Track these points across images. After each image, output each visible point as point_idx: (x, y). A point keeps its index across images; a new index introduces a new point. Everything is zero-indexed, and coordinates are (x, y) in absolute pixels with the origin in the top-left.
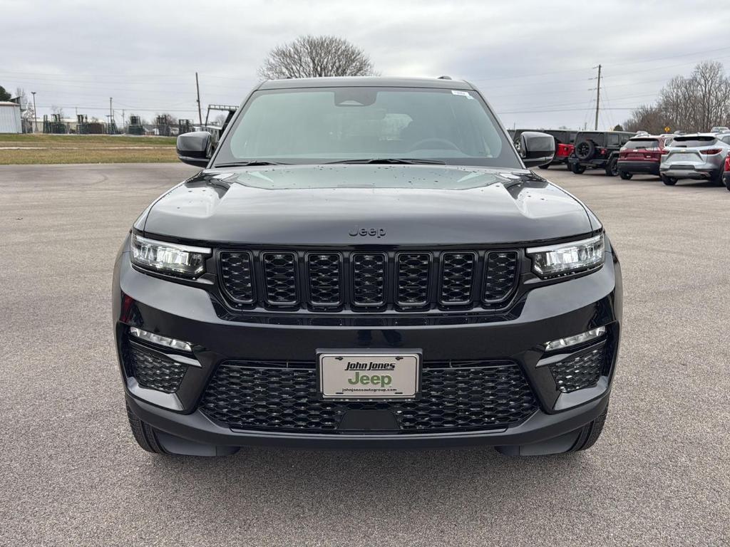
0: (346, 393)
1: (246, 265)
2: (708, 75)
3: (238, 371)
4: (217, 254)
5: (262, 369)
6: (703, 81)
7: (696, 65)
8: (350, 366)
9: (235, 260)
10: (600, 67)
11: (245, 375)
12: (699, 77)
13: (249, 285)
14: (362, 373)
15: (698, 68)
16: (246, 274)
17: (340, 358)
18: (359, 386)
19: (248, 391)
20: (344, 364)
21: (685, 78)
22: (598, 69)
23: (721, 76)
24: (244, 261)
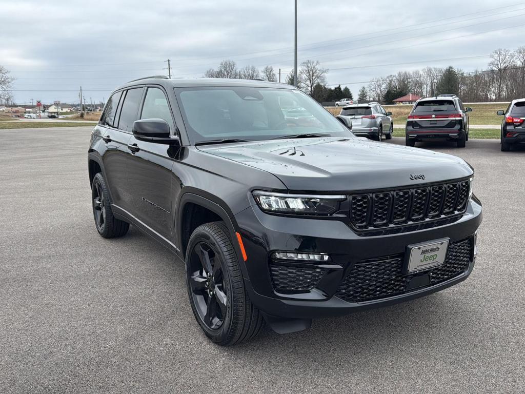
0: (418, 268)
1: (365, 203)
2: (228, 69)
3: (364, 267)
4: (350, 198)
5: (377, 263)
6: (226, 74)
7: (220, 62)
8: (423, 252)
9: (359, 201)
10: (169, 61)
11: (368, 268)
12: (223, 70)
13: (365, 214)
14: (427, 255)
15: (222, 64)
16: (365, 208)
17: (419, 249)
18: (425, 263)
19: (368, 278)
20: (420, 251)
21: (215, 70)
22: (168, 62)
23: (235, 71)
24: (365, 200)
